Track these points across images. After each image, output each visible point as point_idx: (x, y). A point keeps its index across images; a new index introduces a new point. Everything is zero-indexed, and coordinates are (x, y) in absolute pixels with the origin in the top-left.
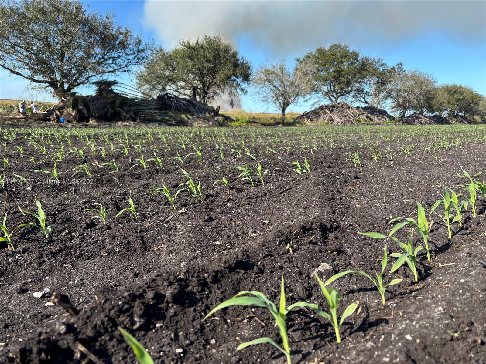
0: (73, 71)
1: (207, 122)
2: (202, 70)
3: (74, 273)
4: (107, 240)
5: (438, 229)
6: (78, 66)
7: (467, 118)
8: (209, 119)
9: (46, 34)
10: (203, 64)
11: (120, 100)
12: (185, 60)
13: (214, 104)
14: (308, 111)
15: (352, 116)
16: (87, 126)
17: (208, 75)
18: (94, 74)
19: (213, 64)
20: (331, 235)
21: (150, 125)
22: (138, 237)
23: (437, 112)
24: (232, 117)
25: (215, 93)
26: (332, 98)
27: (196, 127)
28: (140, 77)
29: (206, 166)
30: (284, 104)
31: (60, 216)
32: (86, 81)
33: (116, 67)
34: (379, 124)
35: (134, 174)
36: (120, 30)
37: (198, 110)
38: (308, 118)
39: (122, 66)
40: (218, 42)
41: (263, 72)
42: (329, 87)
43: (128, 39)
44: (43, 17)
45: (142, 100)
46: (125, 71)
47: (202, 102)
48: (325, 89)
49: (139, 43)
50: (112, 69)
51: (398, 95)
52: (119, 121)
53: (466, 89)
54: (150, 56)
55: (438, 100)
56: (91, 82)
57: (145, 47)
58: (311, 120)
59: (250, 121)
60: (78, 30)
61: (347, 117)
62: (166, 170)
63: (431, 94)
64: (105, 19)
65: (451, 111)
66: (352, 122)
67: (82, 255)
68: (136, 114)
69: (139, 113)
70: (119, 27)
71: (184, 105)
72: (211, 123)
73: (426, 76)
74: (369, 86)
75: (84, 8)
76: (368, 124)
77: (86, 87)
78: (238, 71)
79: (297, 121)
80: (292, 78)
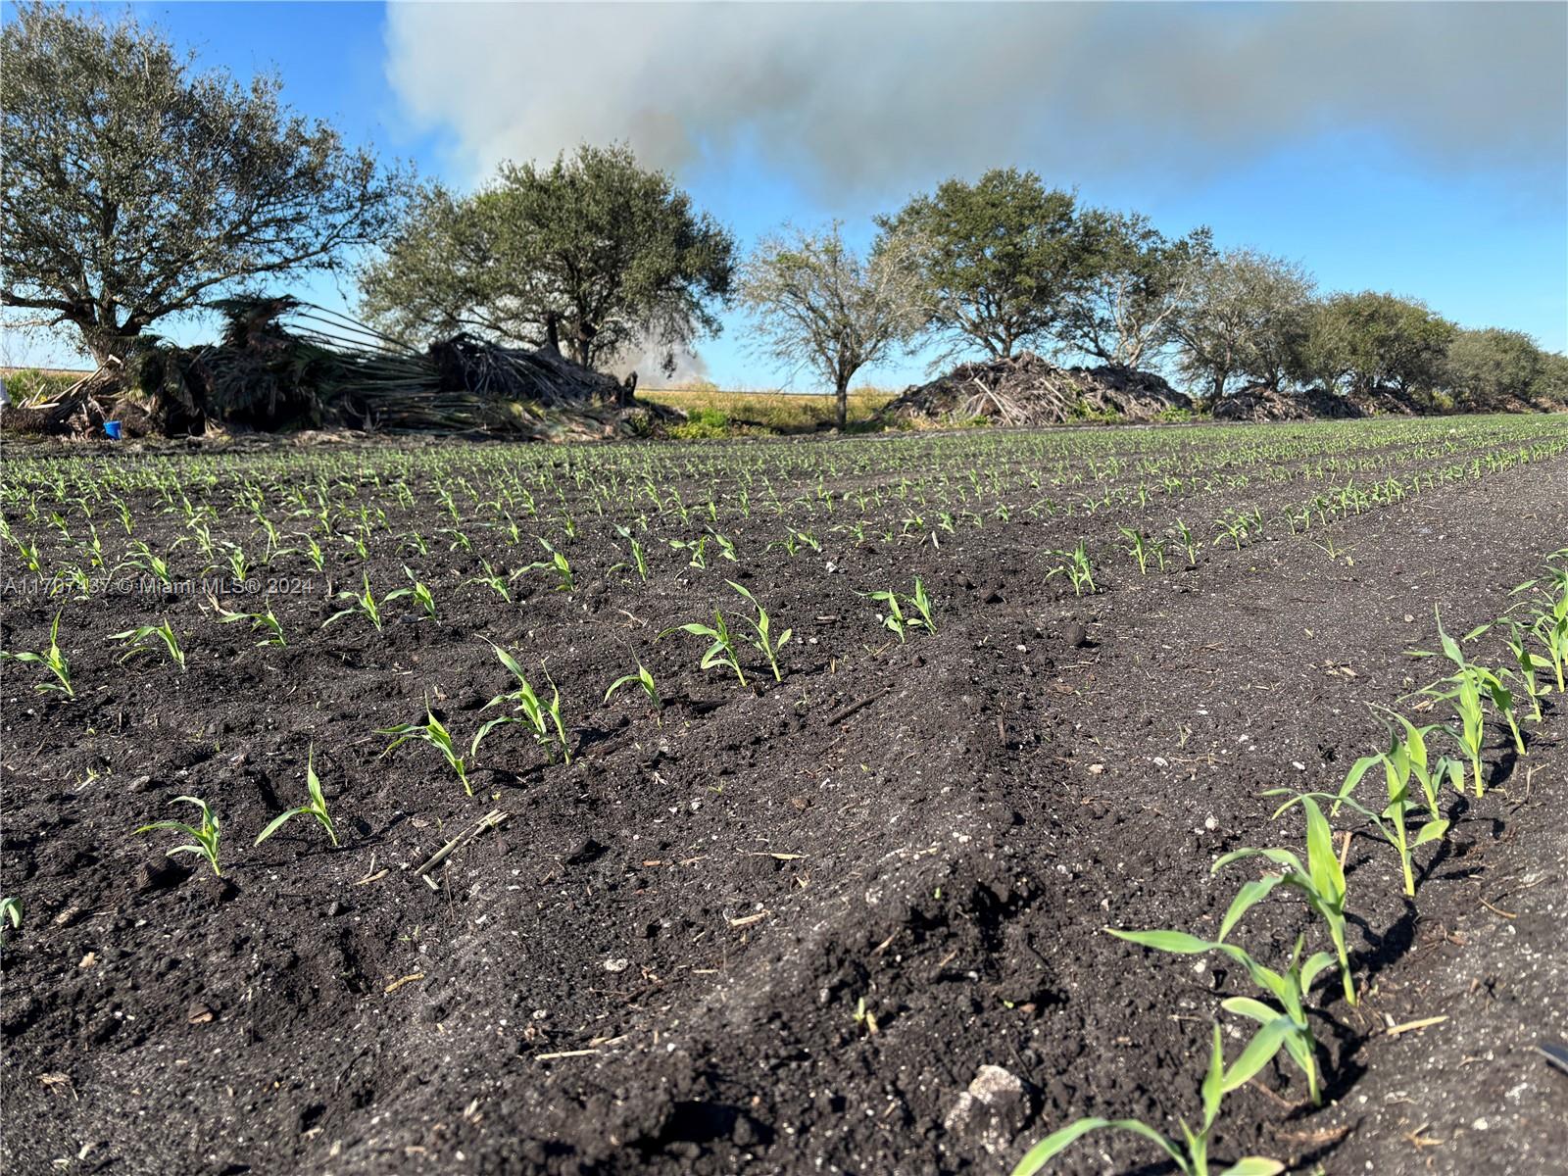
0: (146, 268)
1: (596, 424)
2: (575, 257)
3: (80, 1113)
4: (213, 958)
5: (1366, 860)
6: (161, 249)
7: (1410, 395)
8: (600, 416)
9: (52, 145)
10: (576, 237)
11: (307, 360)
12: (519, 227)
13: (616, 366)
14: (921, 385)
15: (1057, 397)
16: (195, 449)
17: (594, 273)
18: (217, 275)
19: (610, 239)
20: (1010, 930)
21: (408, 441)
22: (328, 938)
23: (1318, 381)
24: (676, 408)
25: (620, 331)
26: (994, 342)
27: (560, 443)
28: (373, 283)
29: (585, 607)
30: (842, 363)
31: (51, 847)
32: (190, 300)
33: (289, 252)
34: (1142, 420)
35: (339, 649)
36: (301, 129)
37: (567, 388)
38: (921, 408)
39: (311, 250)
40: (624, 168)
41: (771, 263)
42: (982, 308)
43: (329, 160)
44: (41, 92)
45: (381, 358)
46: (320, 265)
47: (580, 360)
48: (971, 312)
49: (365, 171)
50: (276, 260)
51: (1197, 329)
52: (304, 429)
53: (1405, 307)
54: (402, 215)
55: (1320, 341)
56: (207, 300)
57: (385, 184)
58: (931, 414)
59: (734, 421)
60: (158, 132)
61: (1043, 403)
62: (449, 629)
63: (1298, 324)
64: (251, 96)
65: (1361, 376)
66: (1059, 418)
67: (114, 1026)
68: (360, 403)
69: (369, 401)
70: (298, 123)
71: (518, 371)
72: (608, 429)
73: (1283, 269)
74: (1108, 302)
75: (179, 58)
76: (1108, 424)
77: (191, 319)
78: (692, 260)
79: (886, 417)
80: (865, 281)
